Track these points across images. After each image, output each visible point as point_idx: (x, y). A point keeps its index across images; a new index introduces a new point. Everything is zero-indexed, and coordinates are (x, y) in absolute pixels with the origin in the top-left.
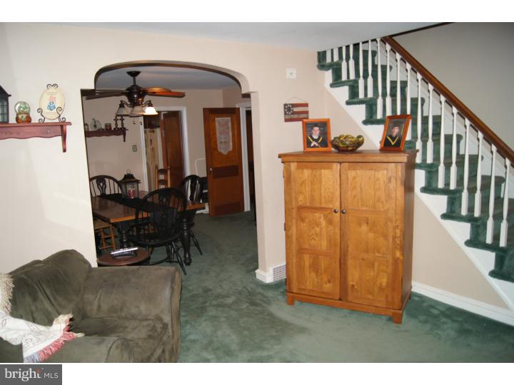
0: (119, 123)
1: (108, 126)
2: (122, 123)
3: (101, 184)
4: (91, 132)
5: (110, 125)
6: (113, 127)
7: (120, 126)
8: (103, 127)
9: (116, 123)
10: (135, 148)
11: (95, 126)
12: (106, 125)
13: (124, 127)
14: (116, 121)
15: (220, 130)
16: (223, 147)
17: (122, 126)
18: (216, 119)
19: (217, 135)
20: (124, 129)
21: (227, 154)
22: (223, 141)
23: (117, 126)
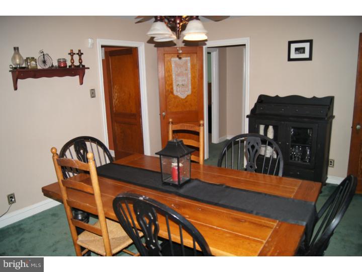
0: (76, 58)
1: (62, 62)
2: (80, 59)
3: (82, 151)
4: (40, 70)
5: (65, 61)
6: (69, 64)
7: (77, 63)
8: (56, 64)
9: (72, 59)
10: (93, 94)
11: (44, 62)
12: (59, 62)
13: (83, 64)
14: (72, 56)
15: (177, 72)
16: (180, 90)
17: (81, 63)
18: (172, 59)
19: (174, 77)
20: (84, 66)
21: (186, 98)
22: (180, 84)
23: (73, 63)
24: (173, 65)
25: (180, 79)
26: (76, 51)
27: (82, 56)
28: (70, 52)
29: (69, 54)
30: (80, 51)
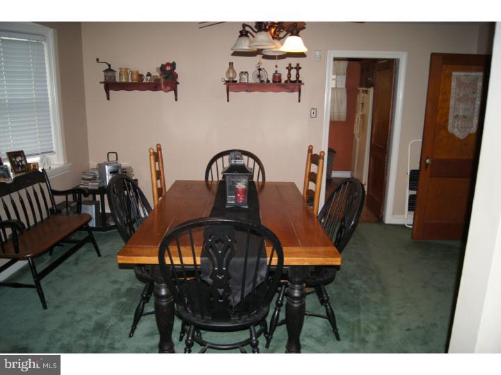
0: (294, 72)
1: (277, 77)
2: (298, 74)
5: (280, 76)
6: (284, 78)
7: (293, 78)
8: (270, 77)
9: (289, 74)
10: (314, 114)
11: (259, 76)
12: (274, 76)
13: (300, 79)
14: (290, 71)
15: (459, 94)
16: (458, 125)
17: (298, 78)
18: (454, 73)
19: (452, 102)
20: (300, 82)
21: (466, 139)
22: (461, 114)
23: (289, 78)
24: (453, 84)
25: (462, 106)
26: (294, 65)
27: (300, 70)
28: (287, 66)
29: (287, 68)
30: (298, 65)
